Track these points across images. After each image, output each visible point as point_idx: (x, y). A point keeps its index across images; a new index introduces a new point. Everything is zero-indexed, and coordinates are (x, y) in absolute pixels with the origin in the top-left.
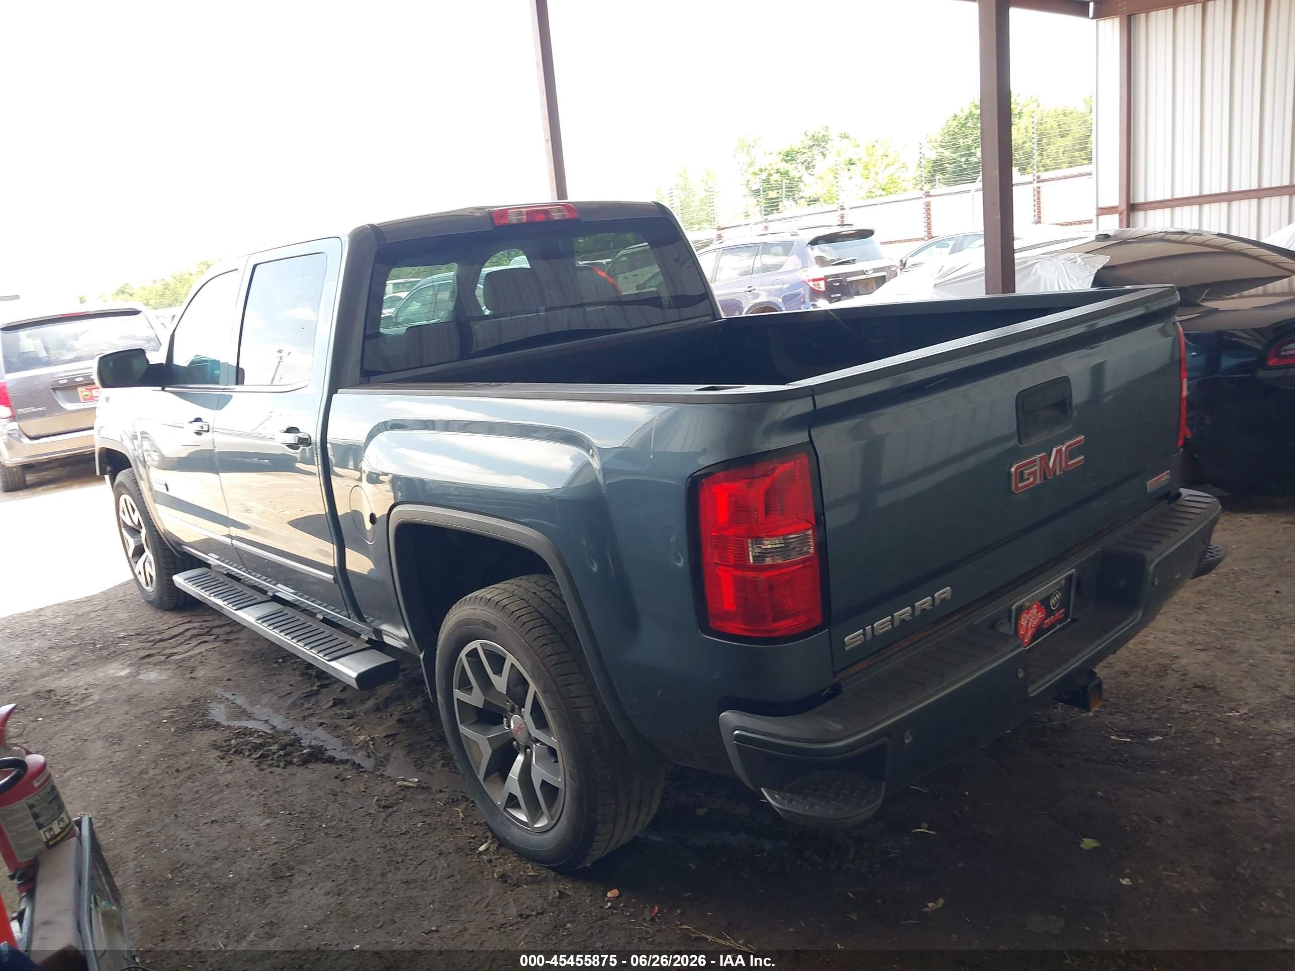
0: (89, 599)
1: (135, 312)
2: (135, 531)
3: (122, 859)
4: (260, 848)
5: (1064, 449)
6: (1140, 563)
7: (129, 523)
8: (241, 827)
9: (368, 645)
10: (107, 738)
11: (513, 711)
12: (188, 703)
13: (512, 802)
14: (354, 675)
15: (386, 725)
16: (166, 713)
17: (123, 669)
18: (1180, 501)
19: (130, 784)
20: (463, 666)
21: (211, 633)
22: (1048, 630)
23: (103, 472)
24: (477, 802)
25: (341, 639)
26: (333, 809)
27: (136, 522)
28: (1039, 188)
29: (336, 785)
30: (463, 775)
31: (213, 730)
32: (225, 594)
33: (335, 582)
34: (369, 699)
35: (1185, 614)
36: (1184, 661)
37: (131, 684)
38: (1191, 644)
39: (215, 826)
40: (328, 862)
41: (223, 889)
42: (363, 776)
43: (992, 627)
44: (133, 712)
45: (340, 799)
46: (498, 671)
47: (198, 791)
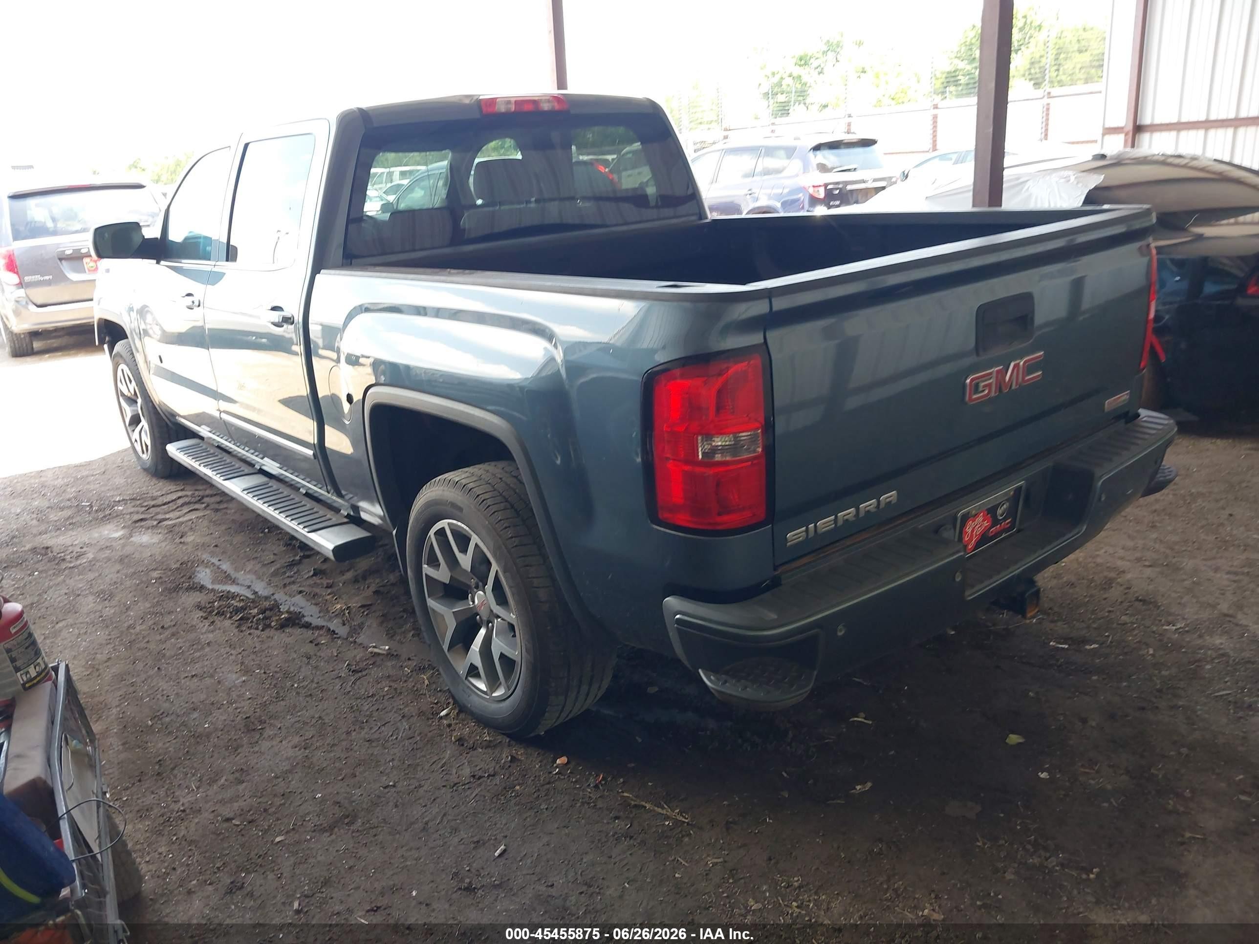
0: (89, 463)
1: (141, 187)
2: (132, 401)
3: (106, 705)
4: (235, 702)
5: (1022, 363)
6: (1088, 478)
7: (126, 392)
8: (219, 682)
9: (346, 520)
10: (98, 594)
11: (477, 587)
12: (176, 566)
13: (473, 671)
14: (330, 546)
15: (362, 596)
16: (155, 574)
17: (117, 531)
18: (1136, 421)
19: (118, 638)
20: (432, 544)
21: (202, 501)
22: (992, 538)
23: (102, 342)
24: (441, 670)
25: (321, 513)
26: (306, 671)
27: (133, 393)
28: (1048, 104)
29: (309, 649)
30: (430, 646)
31: (198, 592)
32: (214, 465)
33: (315, 458)
34: (348, 571)
35: (1138, 531)
36: (1129, 576)
37: (124, 546)
38: (1139, 560)
39: (195, 680)
40: (298, 719)
41: (199, 737)
42: (337, 641)
43: (936, 532)
44: (125, 571)
45: (313, 662)
46: (464, 550)
47: (181, 648)
